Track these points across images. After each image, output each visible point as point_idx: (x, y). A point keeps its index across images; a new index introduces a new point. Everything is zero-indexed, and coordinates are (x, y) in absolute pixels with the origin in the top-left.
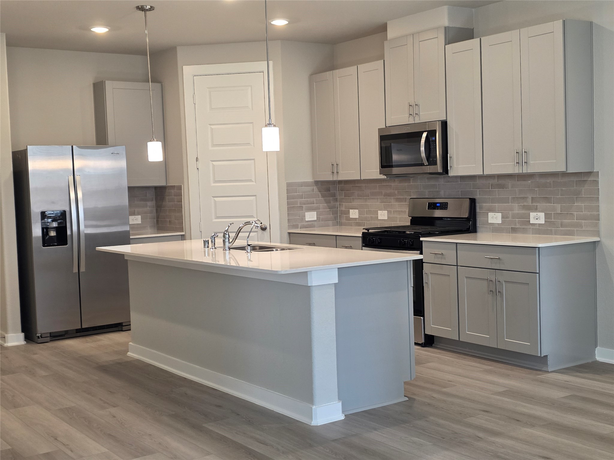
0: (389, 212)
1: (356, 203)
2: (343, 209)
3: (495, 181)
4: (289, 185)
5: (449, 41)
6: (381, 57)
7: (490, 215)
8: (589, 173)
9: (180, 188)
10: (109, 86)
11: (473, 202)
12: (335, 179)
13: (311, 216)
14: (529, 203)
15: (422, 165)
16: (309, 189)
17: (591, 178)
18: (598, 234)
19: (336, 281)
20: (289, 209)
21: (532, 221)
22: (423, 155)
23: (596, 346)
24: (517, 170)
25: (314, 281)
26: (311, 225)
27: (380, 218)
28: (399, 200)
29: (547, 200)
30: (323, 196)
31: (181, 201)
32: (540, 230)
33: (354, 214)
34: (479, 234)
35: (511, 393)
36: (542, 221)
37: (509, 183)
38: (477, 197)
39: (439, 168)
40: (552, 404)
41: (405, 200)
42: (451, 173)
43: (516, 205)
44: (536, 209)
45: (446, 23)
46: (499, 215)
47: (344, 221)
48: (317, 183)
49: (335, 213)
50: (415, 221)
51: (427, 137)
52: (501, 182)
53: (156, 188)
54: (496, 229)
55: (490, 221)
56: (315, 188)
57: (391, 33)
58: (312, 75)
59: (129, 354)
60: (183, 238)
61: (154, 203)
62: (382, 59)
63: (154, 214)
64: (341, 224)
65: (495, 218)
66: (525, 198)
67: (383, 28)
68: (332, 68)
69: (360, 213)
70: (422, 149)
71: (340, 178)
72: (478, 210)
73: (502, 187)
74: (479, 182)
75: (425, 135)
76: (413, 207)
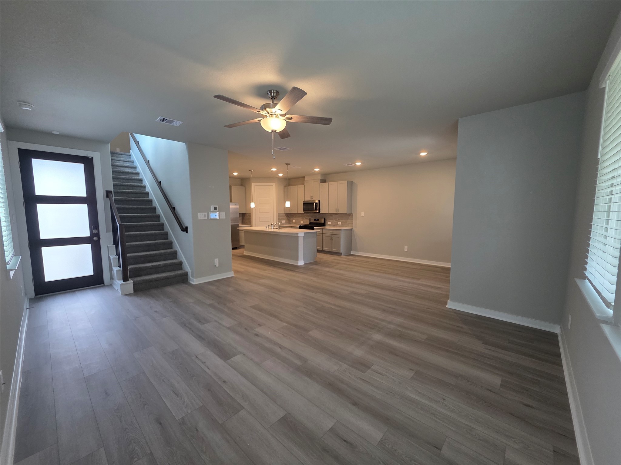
0: (304, 221)
1: (295, 219)
2: (291, 220)
3: (330, 215)
4: (278, 214)
5: (321, 182)
6: (303, 184)
7: (329, 222)
8: (351, 214)
9: (250, 214)
10: (233, 187)
11: (325, 219)
12: (290, 212)
13: (284, 222)
14: (338, 220)
15: (314, 210)
16: (283, 215)
17: (352, 215)
18: (353, 227)
19: (303, 235)
20: (278, 220)
21: (338, 224)
22: (314, 208)
23: (351, 251)
24: (336, 213)
25: (299, 235)
26: (283, 224)
27: (301, 222)
28: (306, 218)
29: (342, 219)
30: (286, 217)
31: (250, 217)
32: (340, 226)
33: (294, 221)
34: (326, 227)
35: (336, 259)
36: (341, 224)
37: (333, 215)
38: (326, 218)
39: (317, 211)
40: (344, 261)
41: (308, 218)
42: (320, 213)
43: (335, 220)
44: (339, 221)
45: (320, 178)
46: (331, 222)
47: (291, 223)
48: (285, 213)
49: (289, 221)
50: (310, 223)
51: (315, 204)
52: (332, 215)
53: (242, 213)
54: (330, 225)
55: (329, 224)
56: (285, 215)
57: (306, 179)
58: (284, 187)
59: (244, 254)
60: (251, 226)
61: (242, 217)
62: (303, 185)
63: (242, 220)
64: (290, 224)
65: (330, 223)
66: (337, 219)
67: (304, 177)
68: (289, 185)
69: (296, 221)
70: (314, 207)
71: (292, 213)
72: (326, 221)
73: (332, 216)
74: (327, 215)
75: (315, 203)
76: (310, 220)
